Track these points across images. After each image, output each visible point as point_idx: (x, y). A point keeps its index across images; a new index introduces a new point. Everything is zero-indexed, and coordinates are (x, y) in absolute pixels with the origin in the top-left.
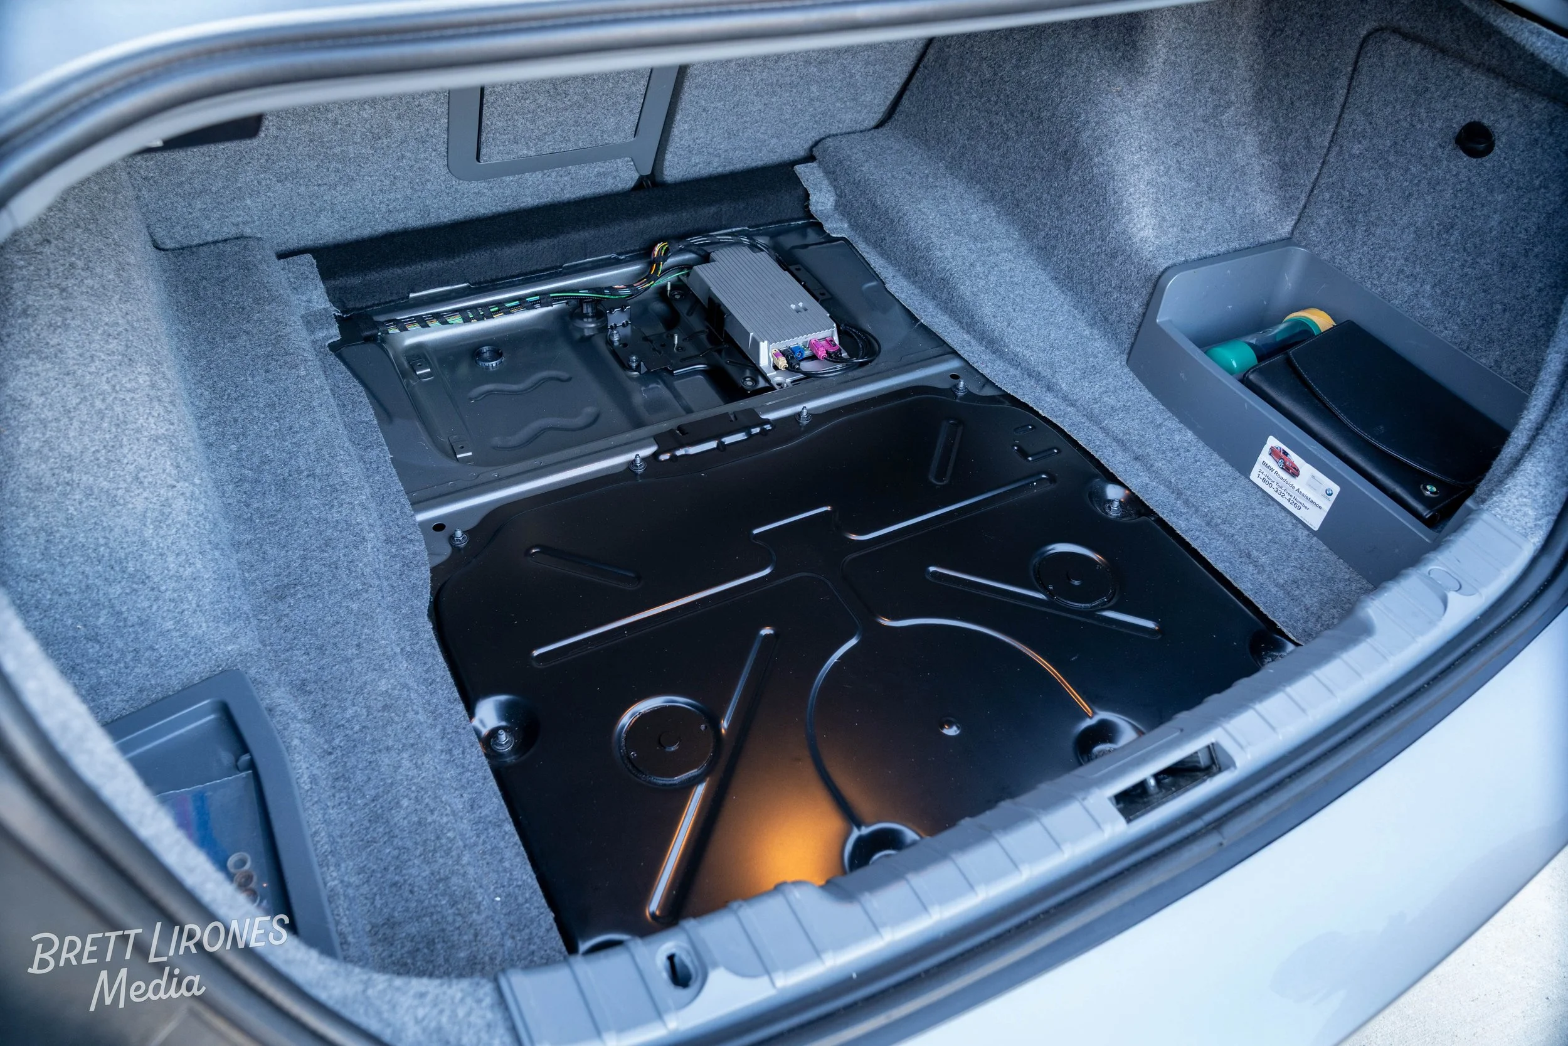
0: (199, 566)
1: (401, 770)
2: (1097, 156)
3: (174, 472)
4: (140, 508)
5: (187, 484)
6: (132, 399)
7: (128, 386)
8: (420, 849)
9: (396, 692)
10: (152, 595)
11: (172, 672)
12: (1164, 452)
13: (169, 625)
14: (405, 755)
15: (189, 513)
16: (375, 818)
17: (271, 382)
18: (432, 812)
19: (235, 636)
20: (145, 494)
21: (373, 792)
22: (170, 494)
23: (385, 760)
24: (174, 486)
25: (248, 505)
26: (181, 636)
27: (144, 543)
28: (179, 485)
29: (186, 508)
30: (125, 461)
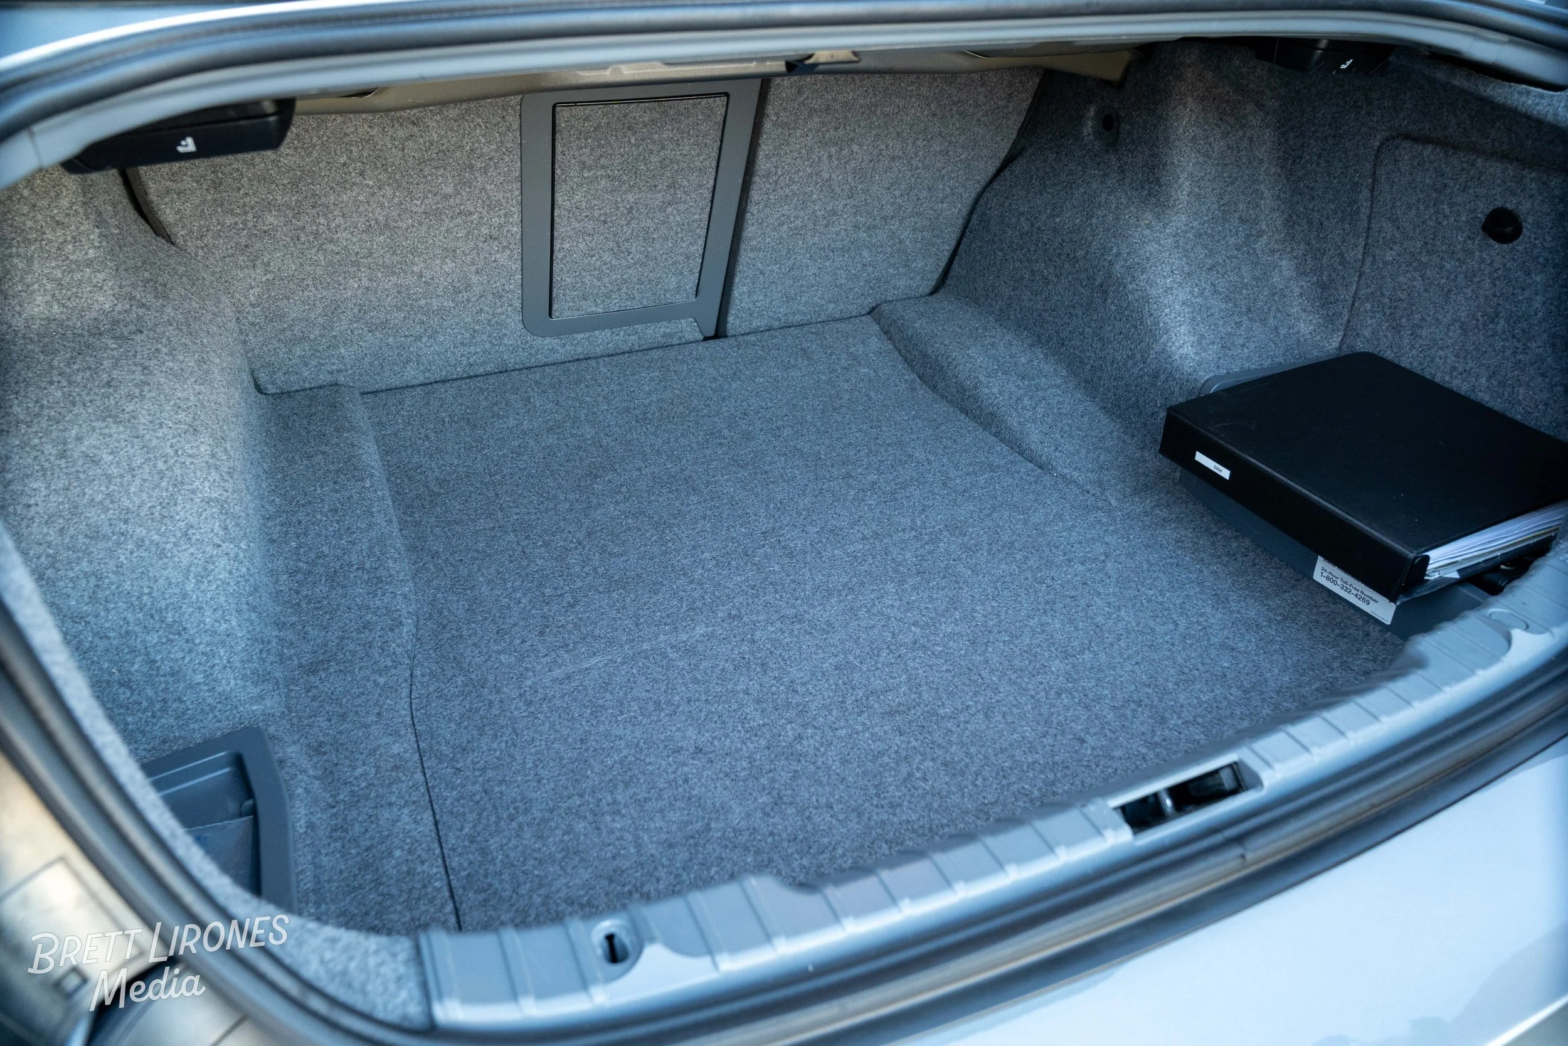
0: (234, 623)
1: (399, 824)
2: (1131, 283)
3: (221, 533)
4: (185, 562)
5: (232, 546)
6: (192, 463)
7: (190, 452)
8: (404, 897)
9: (408, 755)
10: (186, 647)
11: (196, 726)
12: (1219, 557)
13: (199, 678)
14: (406, 811)
15: (230, 573)
16: (365, 866)
17: (337, 492)
18: (423, 863)
19: (261, 698)
20: (192, 550)
21: (368, 843)
22: (215, 552)
23: (386, 814)
24: (220, 546)
25: (297, 593)
26: (209, 691)
27: (185, 596)
28: (224, 545)
29: (228, 567)
30: (178, 518)
